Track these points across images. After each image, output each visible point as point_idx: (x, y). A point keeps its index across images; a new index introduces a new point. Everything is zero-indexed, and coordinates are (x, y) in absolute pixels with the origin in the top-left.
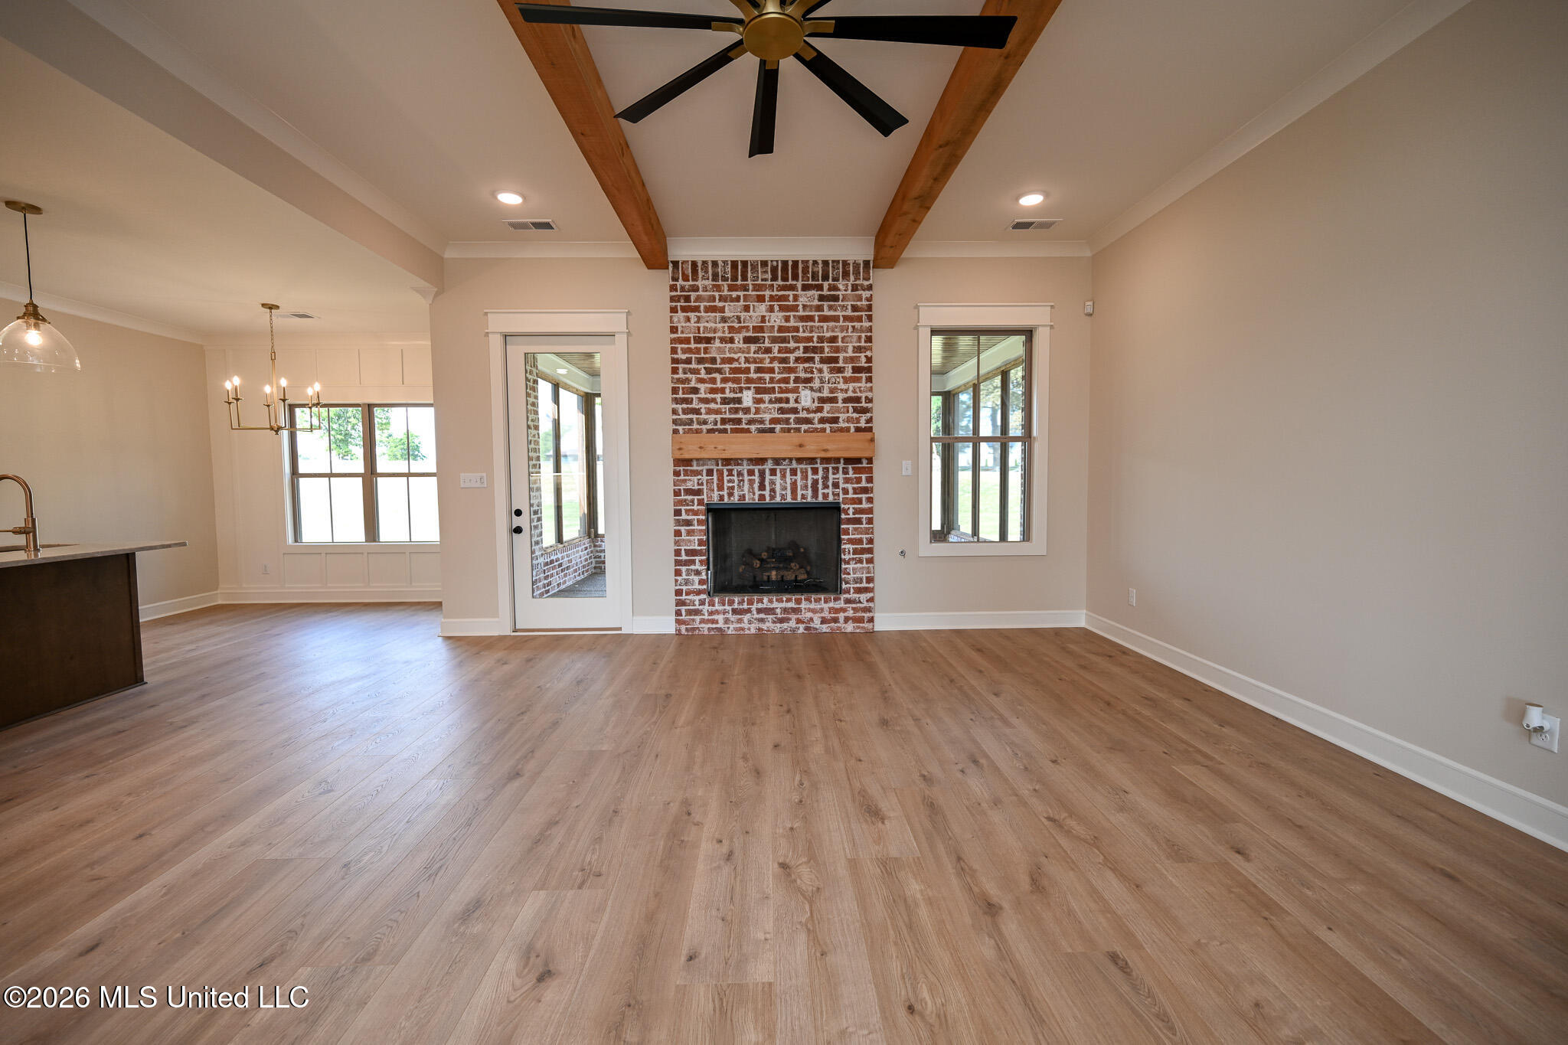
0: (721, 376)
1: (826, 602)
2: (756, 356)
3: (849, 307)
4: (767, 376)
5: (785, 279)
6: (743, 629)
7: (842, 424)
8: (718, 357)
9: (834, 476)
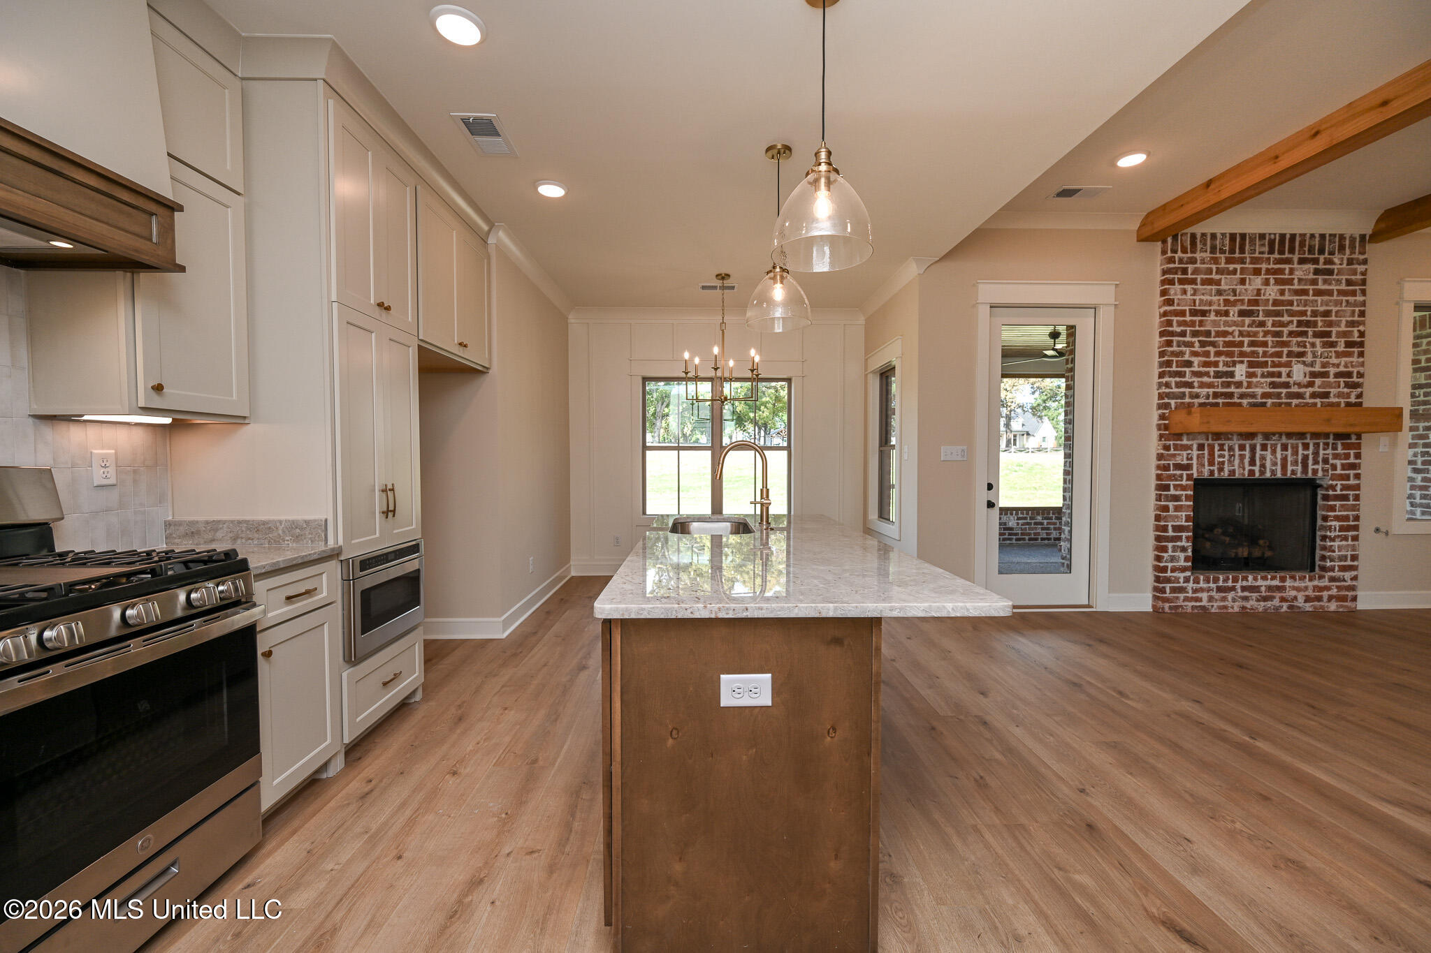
0: (1216, 349)
1: (1311, 580)
2: (1250, 329)
3: (1344, 281)
4: (1260, 350)
5: (1281, 252)
6: (1226, 607)
7: (1333, 400)
8: (1212, 329)
9: (1325, 452)
